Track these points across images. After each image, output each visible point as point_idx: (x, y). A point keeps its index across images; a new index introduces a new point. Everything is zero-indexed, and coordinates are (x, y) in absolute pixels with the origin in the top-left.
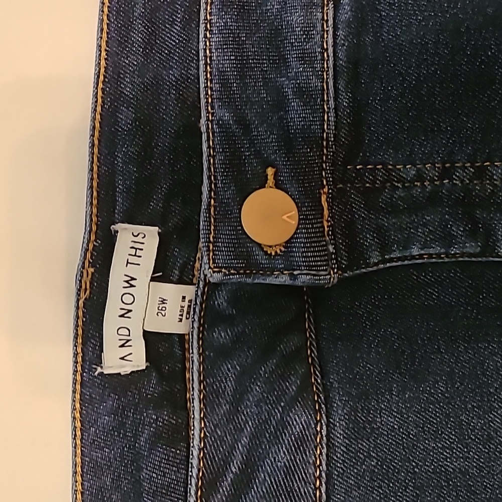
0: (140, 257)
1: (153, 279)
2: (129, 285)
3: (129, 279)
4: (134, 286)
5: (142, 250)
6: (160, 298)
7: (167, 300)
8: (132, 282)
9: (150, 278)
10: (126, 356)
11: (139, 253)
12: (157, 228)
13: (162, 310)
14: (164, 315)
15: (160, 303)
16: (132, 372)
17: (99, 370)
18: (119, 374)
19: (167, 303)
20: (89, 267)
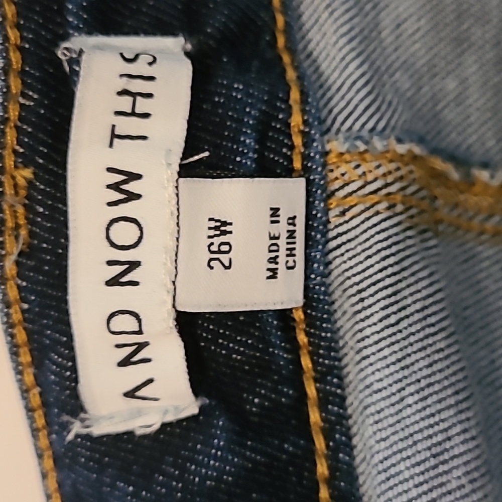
0: (146, 116)
1: (186, 171)
2: (122, 196)
3: (121, 178)
4: (139, 196)
5: (150, 96)
6: (211, 219)
7: (231, 224)
8: (132, 187)
9: (178, 169)
10: (138, 388)
11: (142, 105)
12: (181, 40)
13: (220, 252)
14: (227, 264)
15: (212, 232)
16: (164, 425)
17: (77, 428)
18: (130, 434)
19: (231, 232)
20: (16, 167)
